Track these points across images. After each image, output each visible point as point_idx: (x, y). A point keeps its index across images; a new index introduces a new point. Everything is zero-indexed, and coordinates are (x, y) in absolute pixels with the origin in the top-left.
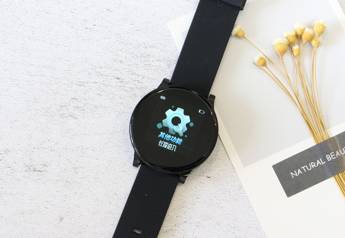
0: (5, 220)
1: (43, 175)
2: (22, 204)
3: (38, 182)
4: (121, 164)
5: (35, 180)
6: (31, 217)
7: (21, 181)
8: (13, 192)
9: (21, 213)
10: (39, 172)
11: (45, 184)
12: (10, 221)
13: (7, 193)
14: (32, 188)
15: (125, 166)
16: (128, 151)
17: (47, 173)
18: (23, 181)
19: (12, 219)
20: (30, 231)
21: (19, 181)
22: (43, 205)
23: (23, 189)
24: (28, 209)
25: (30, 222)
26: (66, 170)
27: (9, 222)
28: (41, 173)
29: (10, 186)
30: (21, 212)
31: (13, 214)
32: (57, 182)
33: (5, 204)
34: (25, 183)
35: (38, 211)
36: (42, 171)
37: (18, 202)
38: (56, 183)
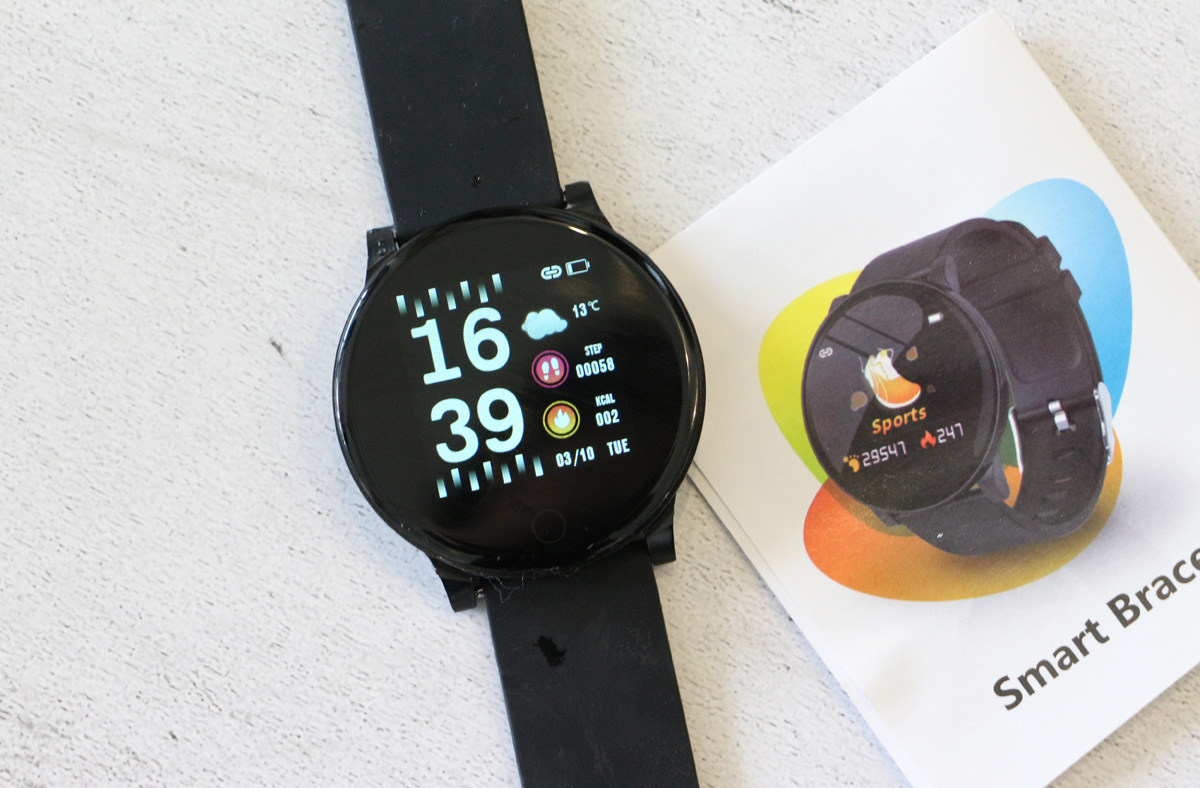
0: (593, 148)
1: (795, 28)
2: (679, 108)
3: (767, 49)
4: (1110, 92)
5: (757, 36)
6: (697, 172)
7: (704, 19)
8: (659, 51)
9: (664, 145)
10: (787, 11)
11: (790, 67)
12: (612, 160)
13: (634, 47)
14: (736, 64)
15: (1124, 107)
16: (1157, 53)
17: (817, 25)
18: (712, 24)
19: (620, 154)
20: (673, 221)
21: (698, 20)
22: (758, 140)
23: (701, 53)
24: (694, 138)
25: (686, 191)
26: (891, 40)
27: (605, 159)
28: (793, 20)
29: (657, 25)
30: (663, 140)
31: (633, 136)
32: (840, 72)
33: (615, 85)
34: (718, 35)
35: (732, 159)
36: (798, 12)
37: (667, 96)
38: (837, 75)
